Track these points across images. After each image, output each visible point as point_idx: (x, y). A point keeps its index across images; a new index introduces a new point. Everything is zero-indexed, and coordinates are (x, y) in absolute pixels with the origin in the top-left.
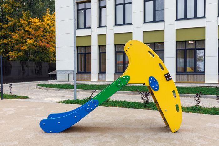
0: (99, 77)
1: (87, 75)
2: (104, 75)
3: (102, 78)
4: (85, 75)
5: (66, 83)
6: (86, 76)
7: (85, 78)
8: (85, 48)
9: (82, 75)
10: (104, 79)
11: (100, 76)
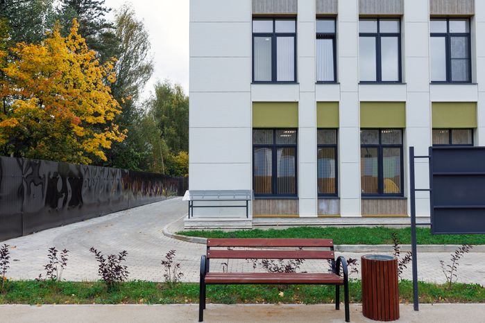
0: (321, 207)
1: (285, 201)
2: (333, 202)
3: (328, 208)
4: (280, 201)
5: (244, 224)
6: (281, 205)
7: (281, 208)
8: (274, 133)
9: (271, 201)
10: (333, 212)
11: (324, 205)
